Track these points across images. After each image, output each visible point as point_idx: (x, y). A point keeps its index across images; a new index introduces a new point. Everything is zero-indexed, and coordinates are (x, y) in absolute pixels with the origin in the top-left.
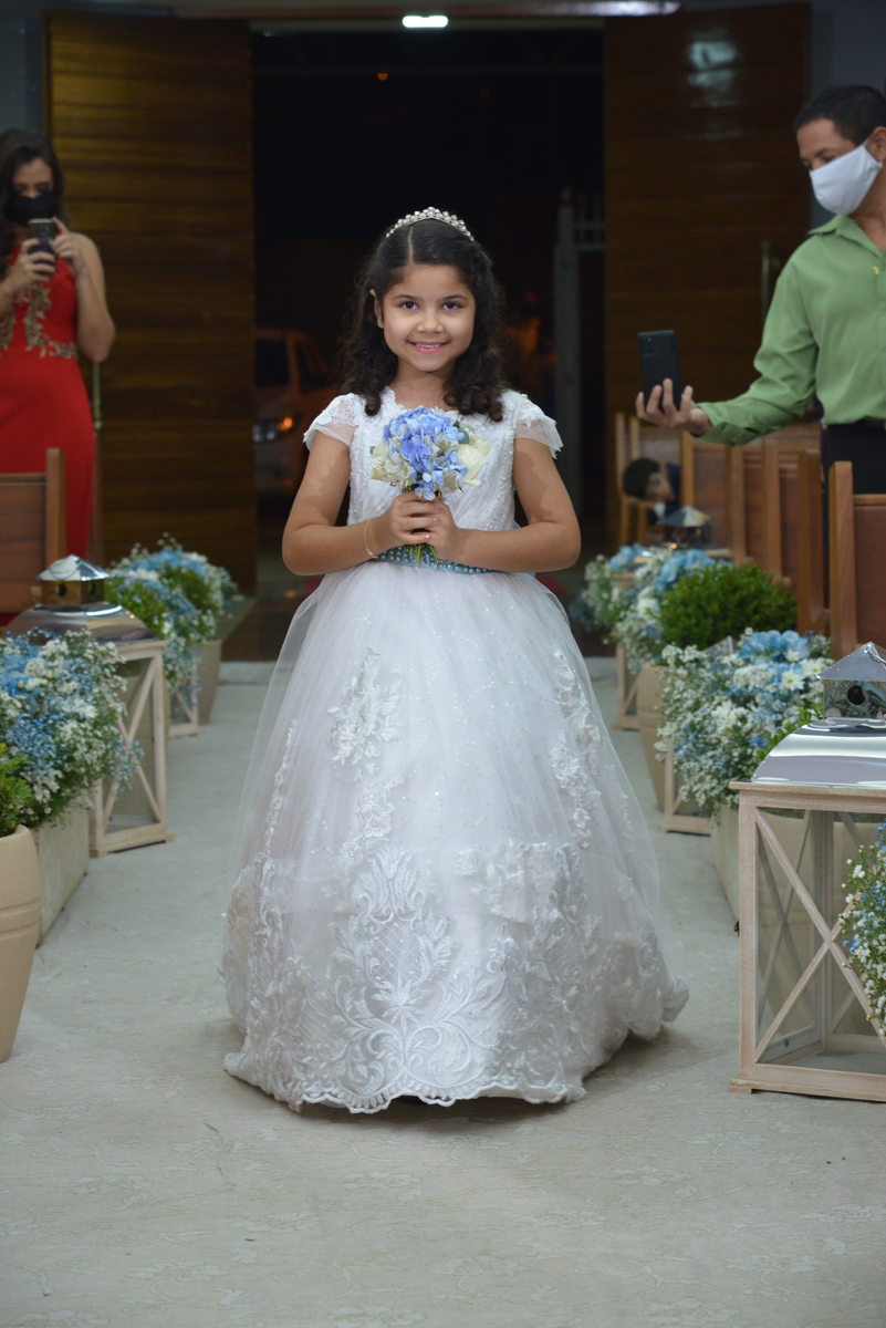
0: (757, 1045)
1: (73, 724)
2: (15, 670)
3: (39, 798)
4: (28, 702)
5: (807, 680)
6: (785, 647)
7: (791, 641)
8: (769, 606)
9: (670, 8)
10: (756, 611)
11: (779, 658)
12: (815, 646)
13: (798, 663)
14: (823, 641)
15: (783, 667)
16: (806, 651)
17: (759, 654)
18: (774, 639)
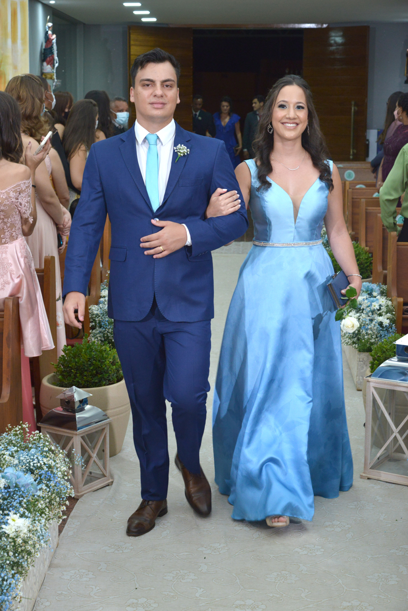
0: (371, 463)
5: (380, 305)
6: (372, 290)
7: (374, 288)
9: (325, 26)
11: (370, 294)
12: (381, 289)
13: (377, 298)
14: (385, 287)
15: (372, 299)
16: (379, 292)
17: (363, 292)
18: (368, 286)
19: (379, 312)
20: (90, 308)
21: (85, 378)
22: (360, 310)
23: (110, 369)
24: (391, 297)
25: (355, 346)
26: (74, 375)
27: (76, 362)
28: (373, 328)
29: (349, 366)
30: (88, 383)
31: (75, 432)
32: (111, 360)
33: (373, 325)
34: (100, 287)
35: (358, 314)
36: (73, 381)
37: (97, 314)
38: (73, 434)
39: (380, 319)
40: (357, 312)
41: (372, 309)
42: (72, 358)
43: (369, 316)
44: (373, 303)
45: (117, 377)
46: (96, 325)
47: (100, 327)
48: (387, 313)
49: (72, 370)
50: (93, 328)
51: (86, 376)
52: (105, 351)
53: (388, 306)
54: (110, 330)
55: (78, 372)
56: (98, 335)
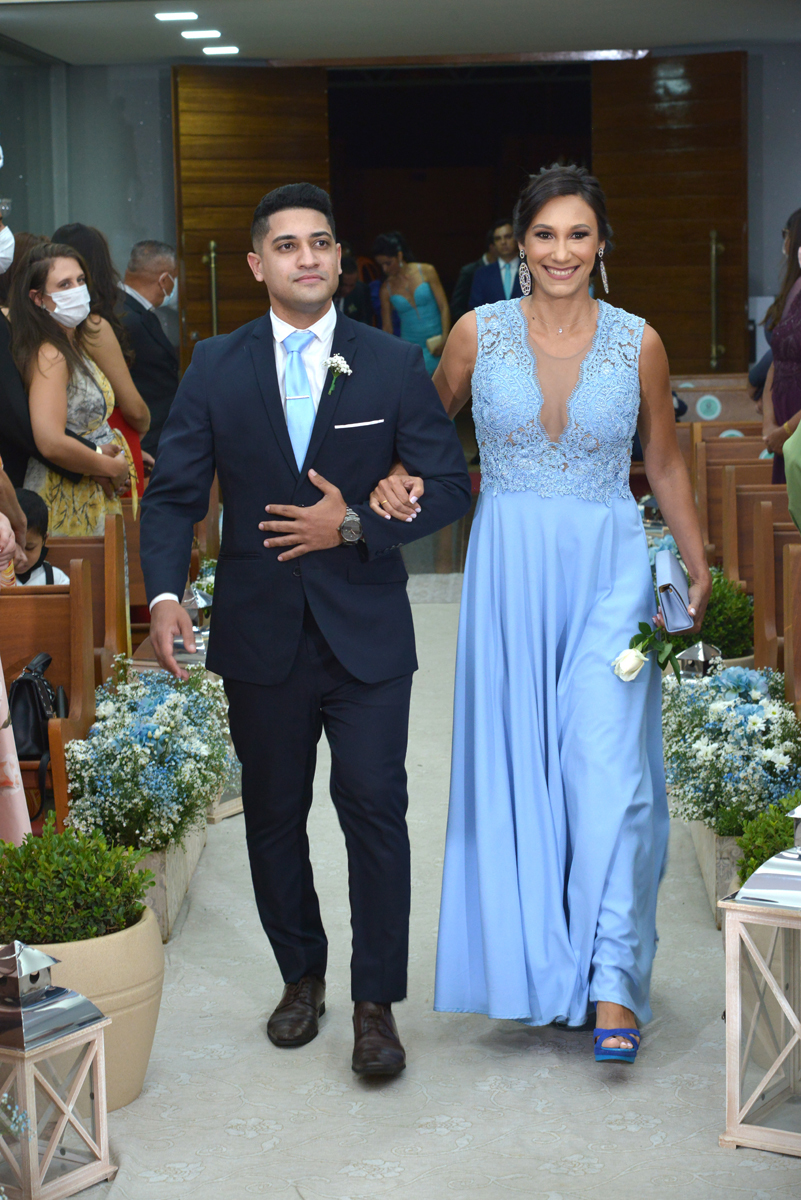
0: (741, 1109)
1: (190, 765)
2: (146, 714)
3: (165, 831)
4: (155, 747)
5: (768, 722)
6: (749, 686)
7: (754, 679)
8: (731, 608)
9: (641, 54)
10: (720, 613)
11: (745, 696)
12: (772, 683)
13: (760, 703)
14: (778, 677)
15: (748, 706)
16: (765, 689)
17: (728, 690)
18: (739, 677)
19: (765, 738)
20: (67, 746)
21: (47, 918)
22: (721, 734)
23: (107, 896)
24: (795, 702)
25: (710, 823)
26: (22, 913)
27: (26, 882)
28: (750, 778)
29: (700, 869)
30: (57, 931)
31: (19, 1053)
32: (110, 874)
33: (750, 771)
34: (93, 696)
35: (716, 745)
36: (19, 928)
37: (85, 763)
38: (14, 1058)
39: (769, 754)
40: (714, 740)
41: (748, 731)
42: (17, 870)
43: (741, 749)
44: (750, 718)
45: (126, 914)
46: (82, 787)
47: (94, 792)
48: (783, 739)
49: (18, 902)
50: (76, 795)
51: (49, 914)
52: (96, 851)
53: (785, 723)
54: (117, 799)
55: (31, 905)
56: (88, 813)
